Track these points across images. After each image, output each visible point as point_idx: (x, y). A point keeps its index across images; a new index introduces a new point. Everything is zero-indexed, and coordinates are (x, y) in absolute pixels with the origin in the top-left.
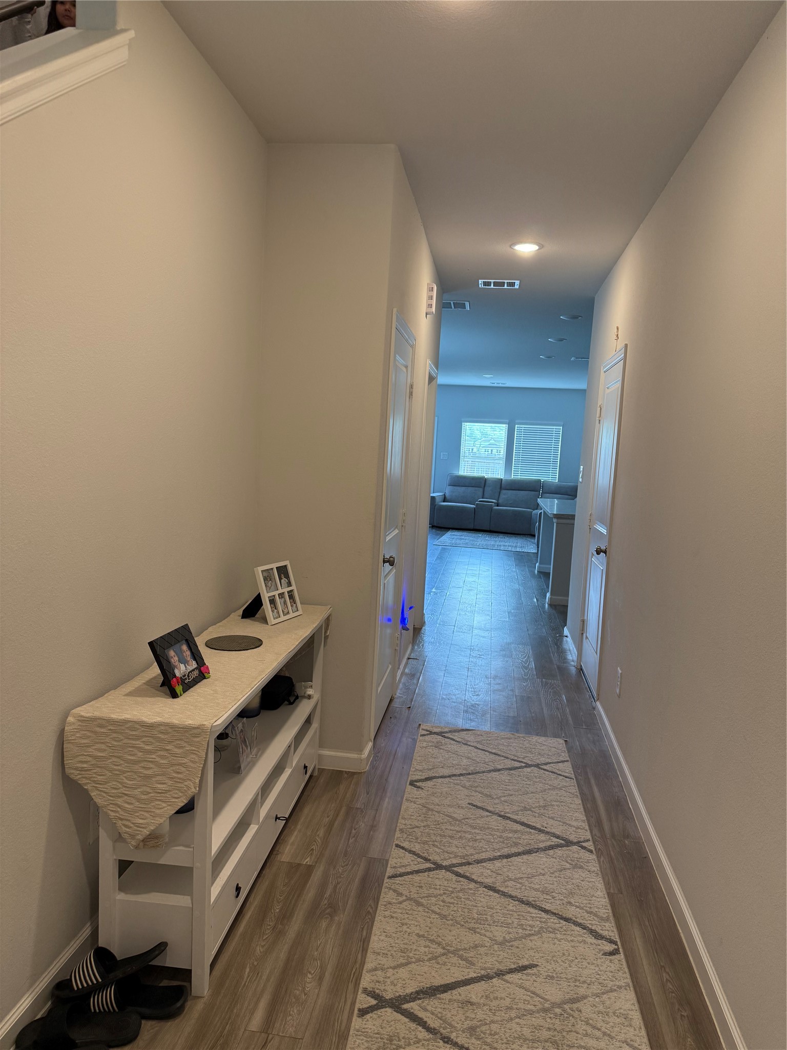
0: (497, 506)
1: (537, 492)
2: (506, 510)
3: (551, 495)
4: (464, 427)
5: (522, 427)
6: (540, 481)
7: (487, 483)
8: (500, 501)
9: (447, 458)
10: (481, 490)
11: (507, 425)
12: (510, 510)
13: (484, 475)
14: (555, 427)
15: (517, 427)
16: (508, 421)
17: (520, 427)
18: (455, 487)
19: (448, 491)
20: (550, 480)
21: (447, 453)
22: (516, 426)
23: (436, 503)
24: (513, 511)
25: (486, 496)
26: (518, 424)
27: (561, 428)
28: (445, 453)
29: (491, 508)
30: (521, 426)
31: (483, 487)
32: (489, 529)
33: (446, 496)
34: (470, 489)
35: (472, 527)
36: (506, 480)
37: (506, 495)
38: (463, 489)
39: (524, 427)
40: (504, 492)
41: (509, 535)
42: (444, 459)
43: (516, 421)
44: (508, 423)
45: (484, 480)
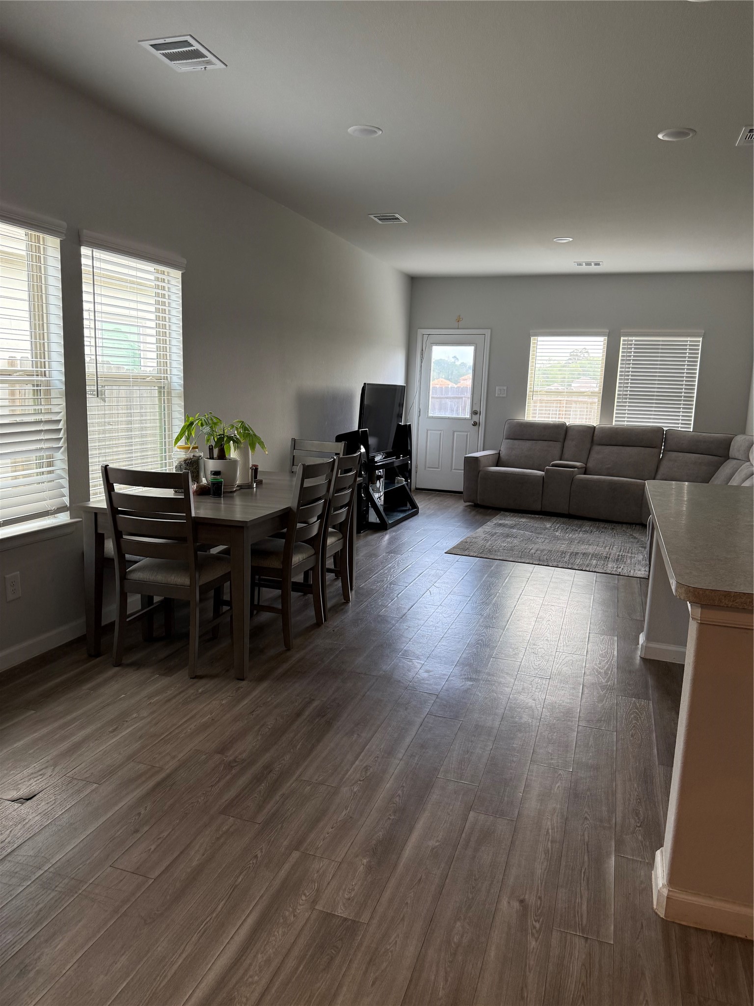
0: (585, 474)
1: (654, 450)
2: (599, 481)
3: (680, 454)
4: (534, 343)
5: (632, 341)
6: (660, 430)
7: (569, 433)
8: (590, 465)
9: (504, 395)
10: (558, 445)
11: (606, 338)
12: (604, 481)
13: (563, 420)
14: (689, 339)
15: (624, 341)
16: (608, 331)
17: (628, 340)
18: (516, 442)
19: (505, 447)
20: (680, 428)
21: (505, 388)
22: (622, 338)
23: (481, 469)
24: (611, 483)
25: (566, 456)
26: (624, 336)
27: (701, 339)
28: (501, 388)
29: (571, 478)
30: (630, 338)
31: (561, 440)
32: (566, 512)
33: (501, 455)
34: (541, 444)
35: (538, 507)
36: (603, 430)
37: (600, 454)
38: (529, 444)
39: (635, 341)
40: (596, 448)
41: (602, 525)
42: (501, 395)
43: (622, 331)
44: (608, 335)
45: (565, 428)
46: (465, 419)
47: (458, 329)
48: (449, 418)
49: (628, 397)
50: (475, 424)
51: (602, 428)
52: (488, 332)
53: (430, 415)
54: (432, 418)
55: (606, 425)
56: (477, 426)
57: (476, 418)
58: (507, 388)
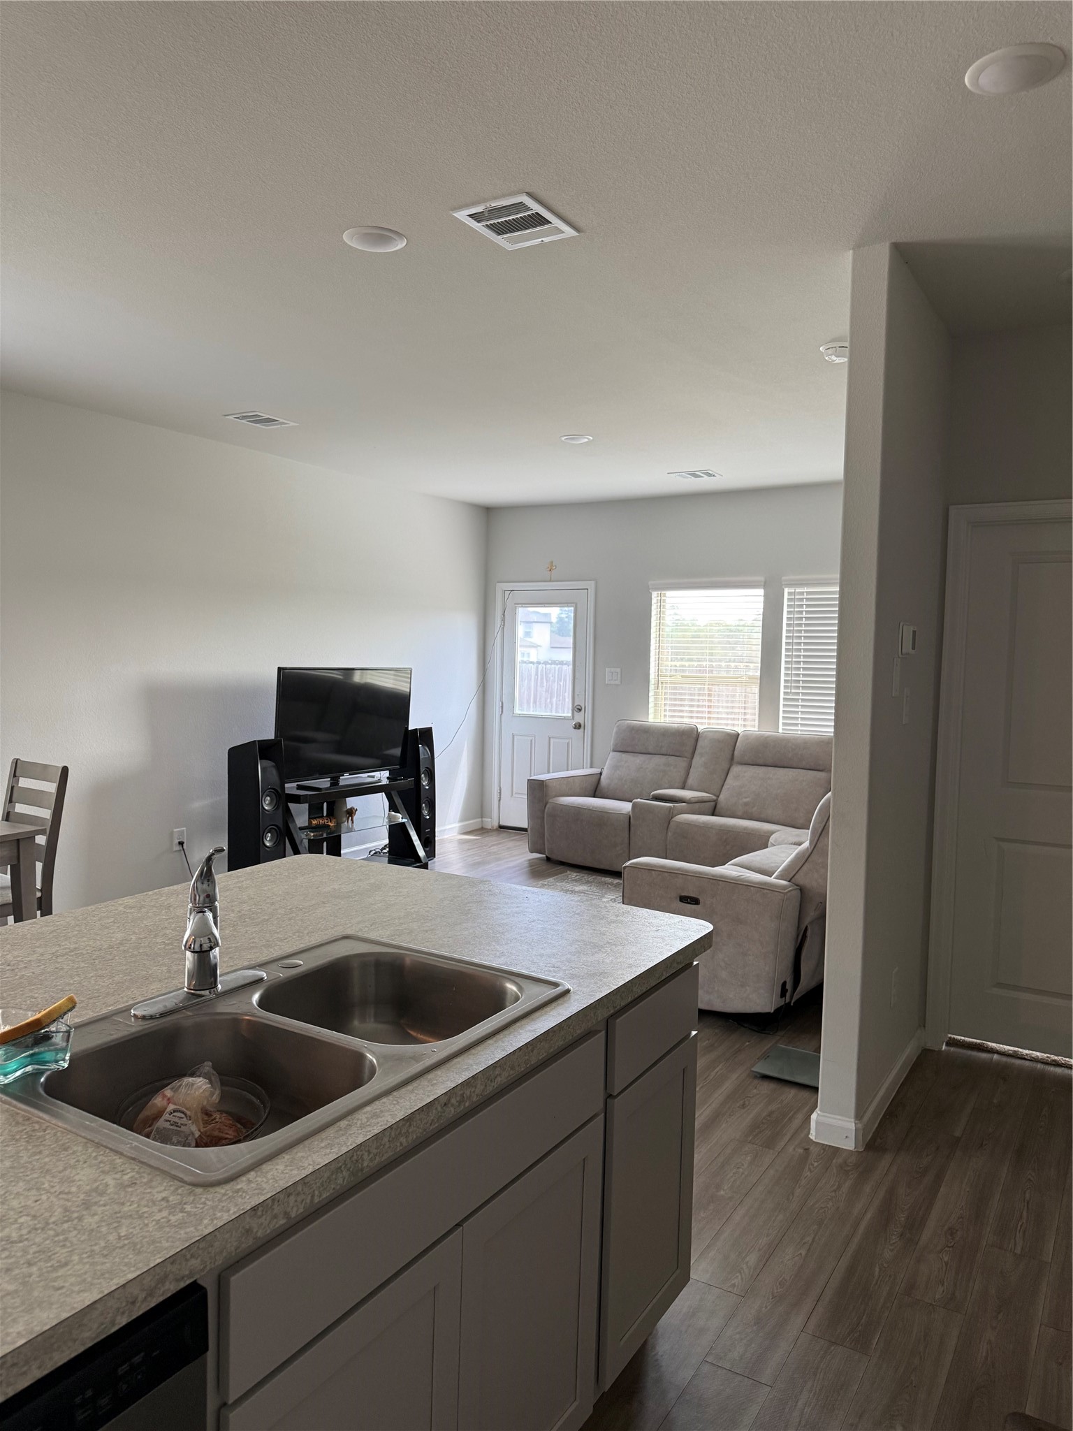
4: (657, 601)
5: (802, 593)
7: (700, 743)
8: (723, 799)
9: (618, 682)
10: (683, 763)
11: (763, 590)
13: (694, 721)
15: (790, 594)
16: (764, 579)
17: (795, 593)
18: (624, 755)
19: (610, 766)
21: (618, 671)
22: (786, 590)
25: (691, 781)
26: (790, 586)
28: (613, 670)
29: (667, 820)
30: (798, 590)
31: (688, 755)
33: (602, 777)
34: (657, 760)
36: (747, 739)
37: (742, 780)
38: (641, 758)
39: (808, 593)
40: (735, 770)
42: (612, 682)
43: (783, 578)
44: (764, 586)
45: (695, 736)
46: (565, 719)
47: (550, 581)
48: (542, 717)
49: (801, 684)
50: (578, 726)
51: (762, 736)
52: (591, 585)
53: (518, 711)
54: (520, 716)
55: (767, 732)
56: (582, 729)
57: (579, 718)
58: (621, 670)
